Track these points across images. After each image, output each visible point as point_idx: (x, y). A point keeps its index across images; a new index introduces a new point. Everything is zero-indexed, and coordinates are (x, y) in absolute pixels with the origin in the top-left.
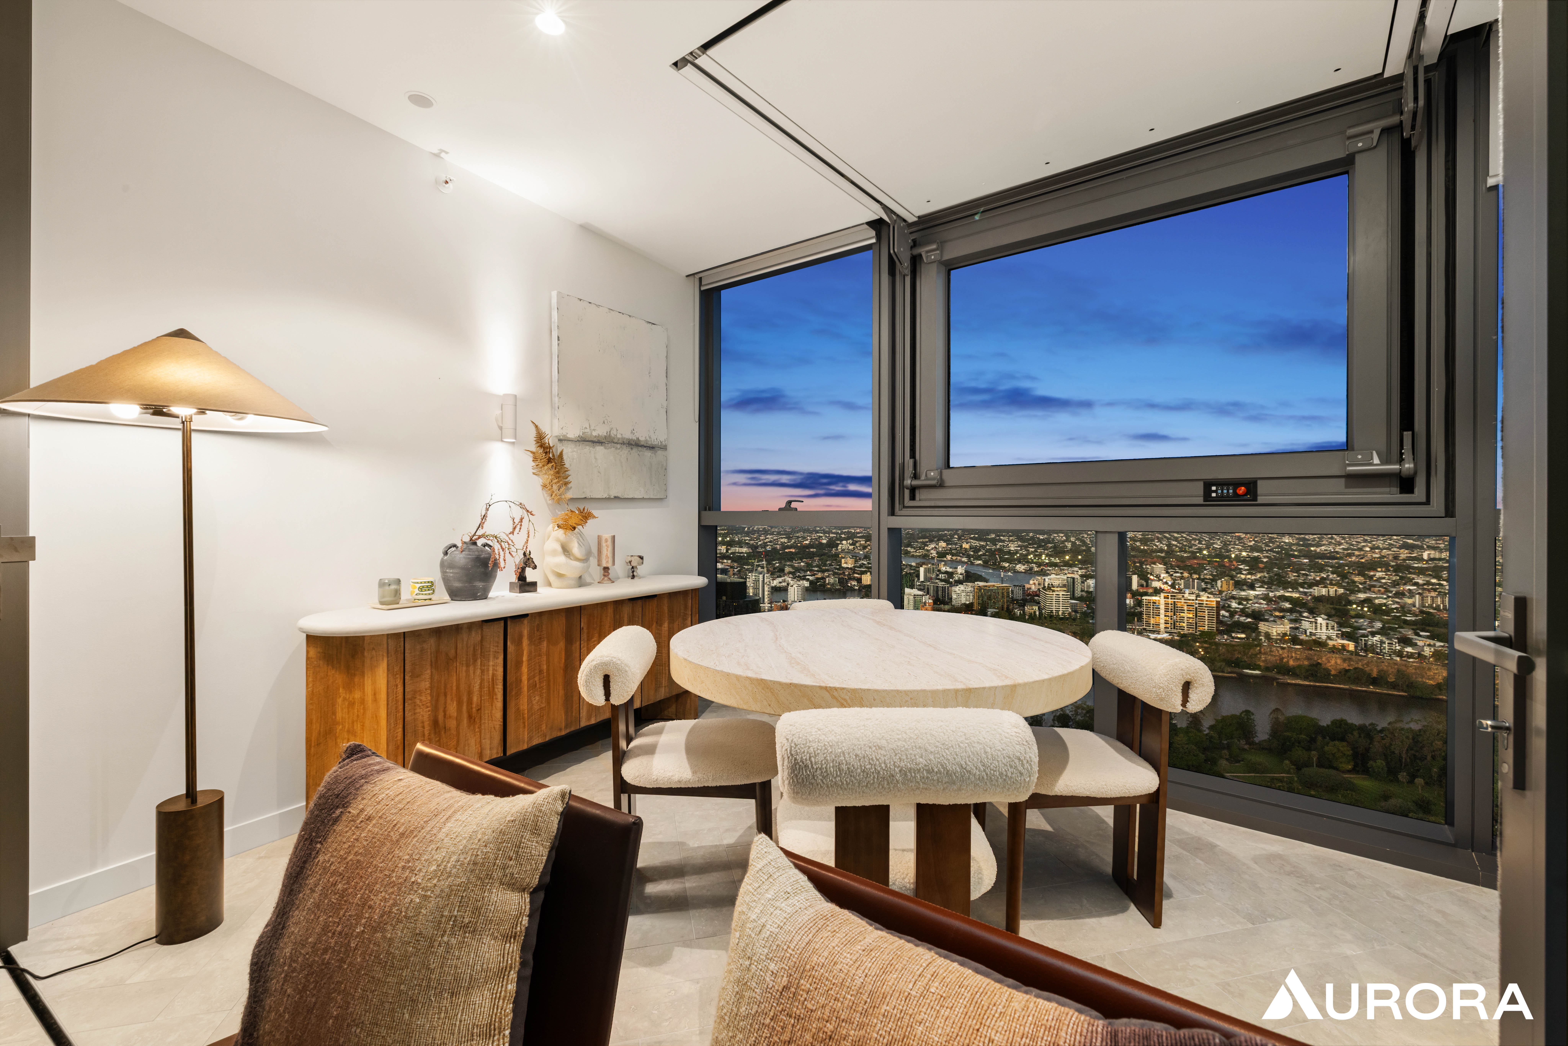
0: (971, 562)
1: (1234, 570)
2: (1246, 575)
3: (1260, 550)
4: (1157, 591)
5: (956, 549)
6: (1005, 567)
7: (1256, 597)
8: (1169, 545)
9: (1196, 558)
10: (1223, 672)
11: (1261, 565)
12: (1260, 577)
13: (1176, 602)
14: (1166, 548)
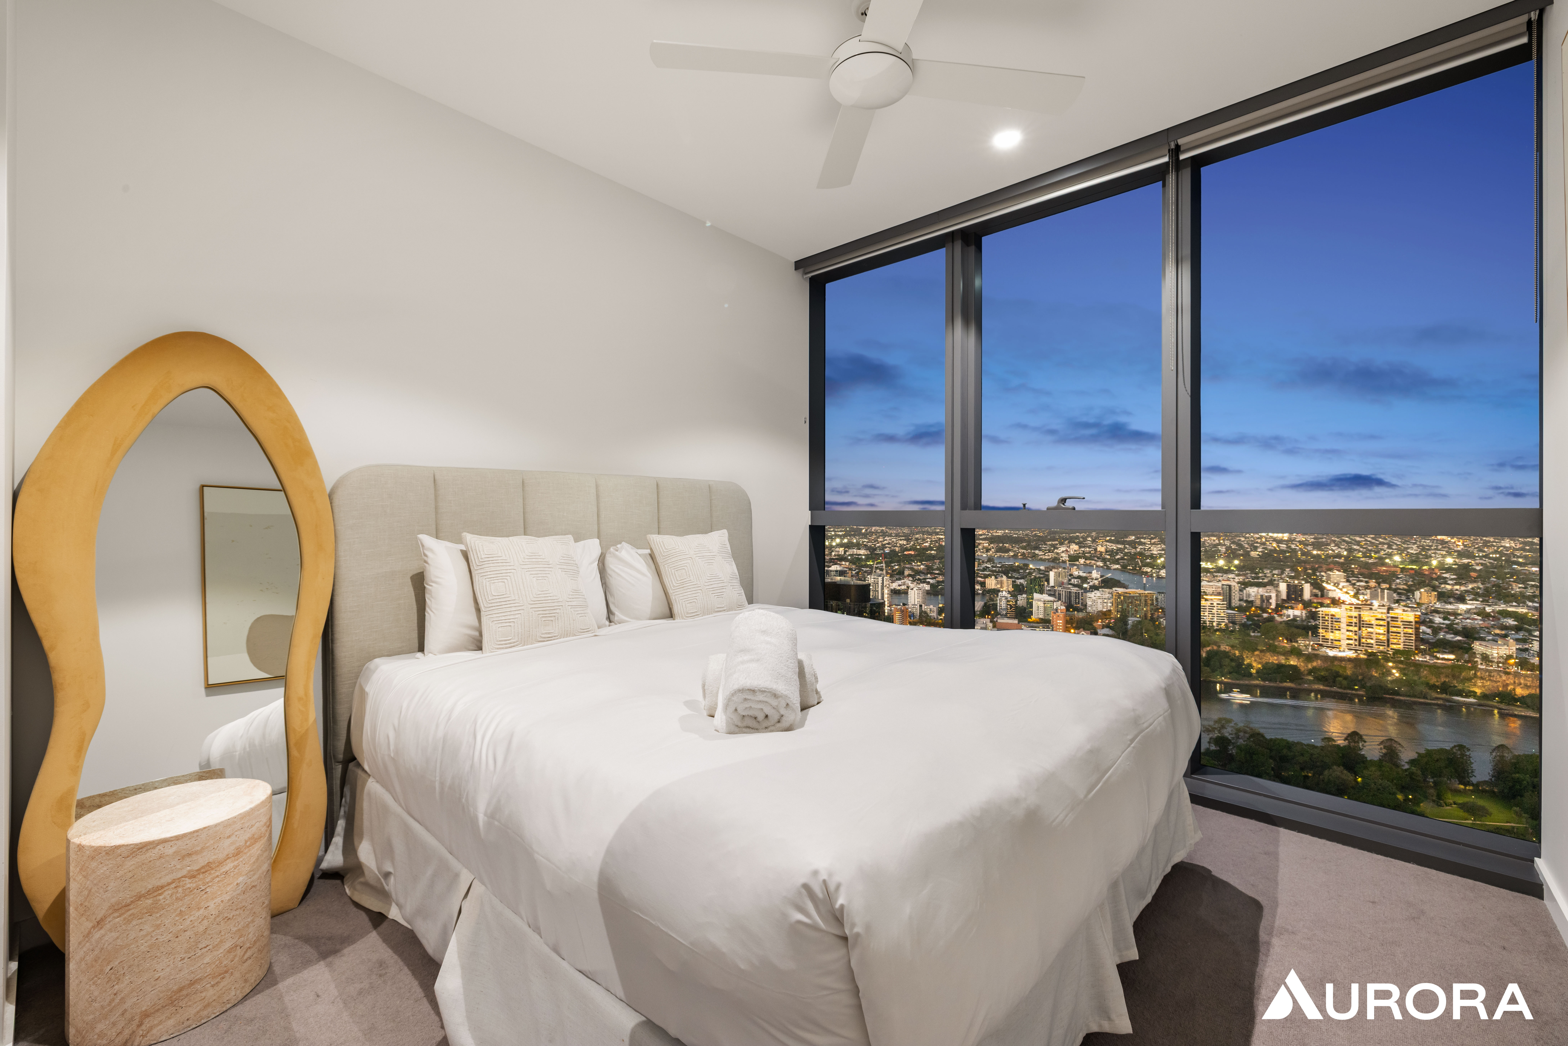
0: (1107, 566)
1: (1436, 579)
2: (1453, 585)
3: (1471, 556)
4: (1335, 602)
5: (1090, 552)
6: (1147, 572)
7: (1468, 611)
8: (1350, 551)
9: (1384, 564)
10: (1425, 698)
11: (1473, 574)
12: (1473, 589)
13: (1362, 616)
14: (1345, 553)
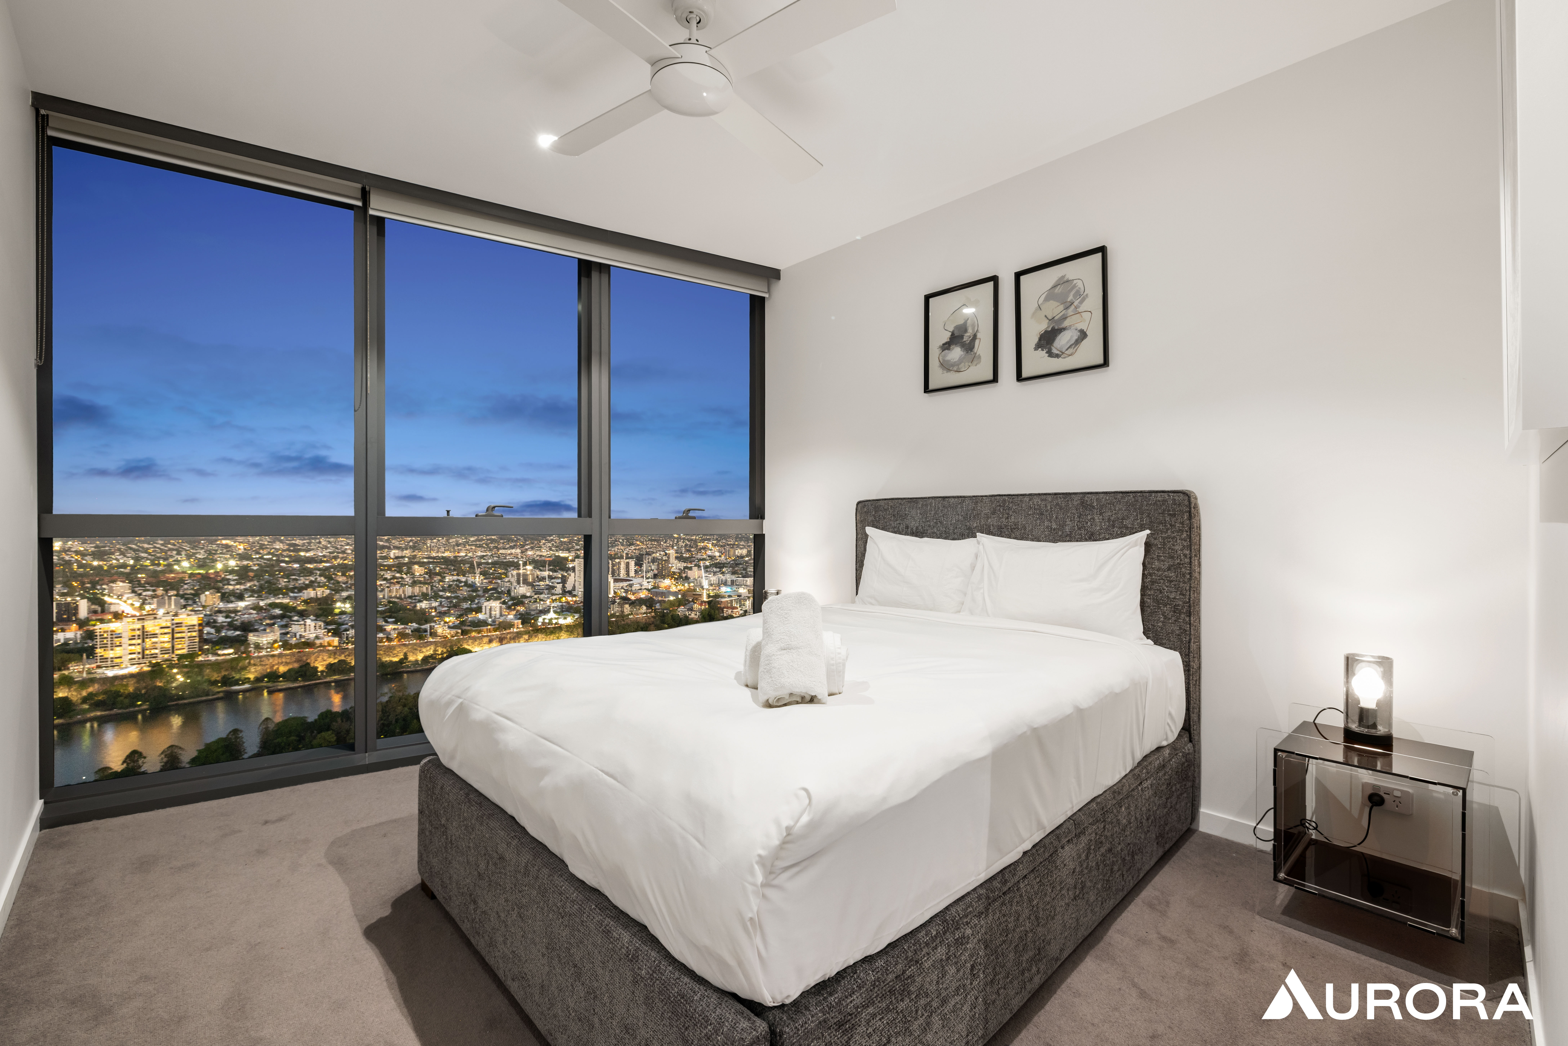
1: (220, 581)
2: (234, 585)
3: (249, 558)
4: (118, 616)
7: (246, 608)
8: (137, 559)
9: (172, 571)
10: (207, 695)
11: (251, 574)
12: (250, 587)
13: (145, 627)
14: (132, 562)
